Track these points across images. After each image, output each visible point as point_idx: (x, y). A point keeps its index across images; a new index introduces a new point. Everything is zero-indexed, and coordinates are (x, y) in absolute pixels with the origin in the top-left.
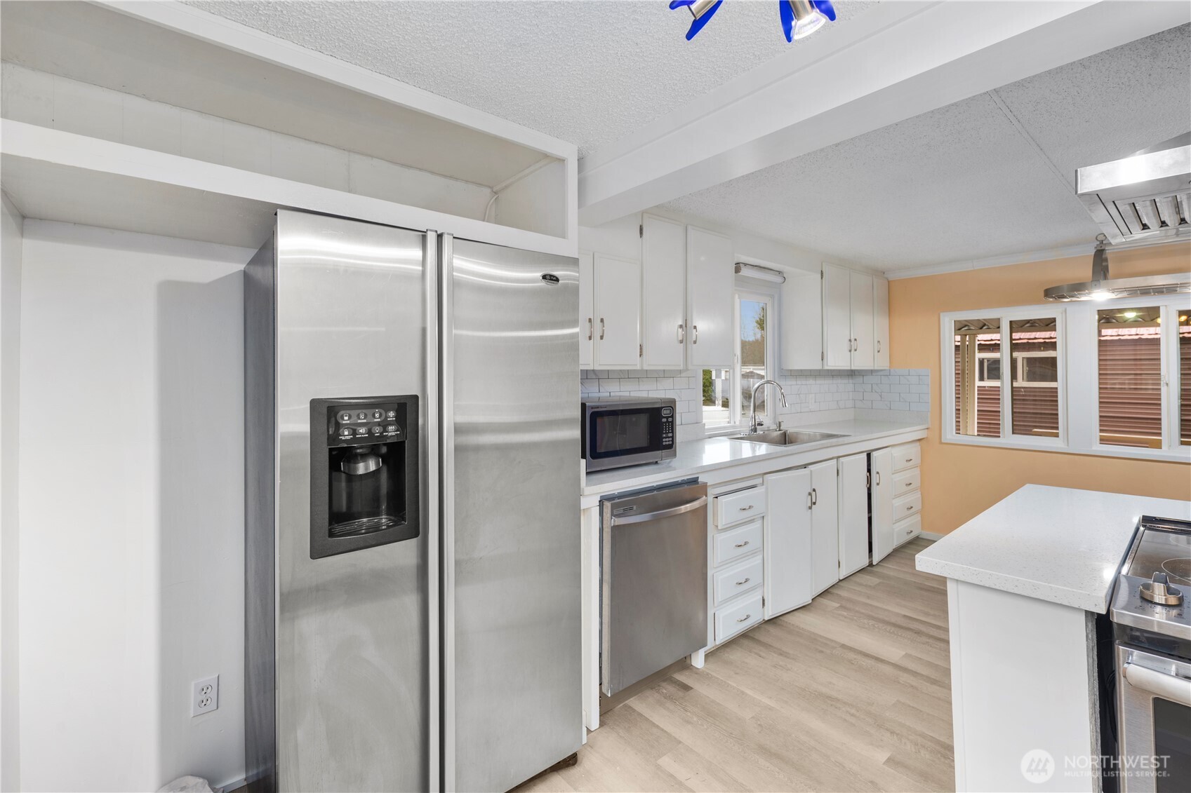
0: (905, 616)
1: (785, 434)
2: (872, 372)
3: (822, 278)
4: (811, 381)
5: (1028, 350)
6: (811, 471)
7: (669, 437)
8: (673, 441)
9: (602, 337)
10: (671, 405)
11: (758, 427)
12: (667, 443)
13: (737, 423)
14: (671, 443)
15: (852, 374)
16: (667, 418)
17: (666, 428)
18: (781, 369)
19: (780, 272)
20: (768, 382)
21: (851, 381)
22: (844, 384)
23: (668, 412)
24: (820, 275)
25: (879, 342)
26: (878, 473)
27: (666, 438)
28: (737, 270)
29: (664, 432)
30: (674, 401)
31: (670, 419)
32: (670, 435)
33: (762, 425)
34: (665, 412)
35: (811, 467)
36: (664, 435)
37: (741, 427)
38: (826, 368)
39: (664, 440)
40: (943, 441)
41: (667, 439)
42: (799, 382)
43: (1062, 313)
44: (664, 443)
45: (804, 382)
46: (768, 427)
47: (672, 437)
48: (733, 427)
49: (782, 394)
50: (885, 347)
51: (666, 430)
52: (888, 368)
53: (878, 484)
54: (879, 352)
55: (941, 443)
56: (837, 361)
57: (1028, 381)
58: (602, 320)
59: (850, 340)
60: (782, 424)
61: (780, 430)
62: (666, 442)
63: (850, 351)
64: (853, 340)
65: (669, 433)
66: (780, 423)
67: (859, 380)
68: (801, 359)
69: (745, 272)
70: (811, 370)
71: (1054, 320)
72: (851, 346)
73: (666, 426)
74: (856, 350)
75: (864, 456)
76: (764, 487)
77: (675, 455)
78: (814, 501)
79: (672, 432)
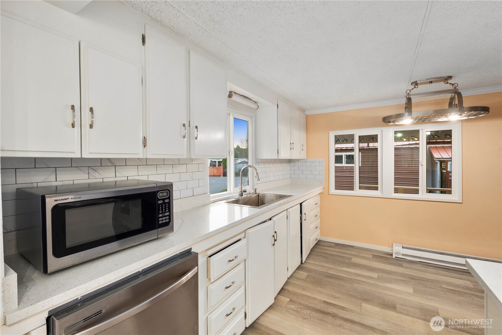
0: (325, 302)
1: (259, 195)
2: (298, 160)
3: (278, 108)
4: (271, 165)
5: (346, 152)
6: (274, 221)
7: (166, 216)
8: (170, 219)
9: (91, 126)
10: (168, 188)
11: (244, 193)
12: (164, 221)
13: (232, 191)
14: (168, 220)
15: (289, 161)
16: (164, 200)
17: (162, 209)
18: (256, 159)
19: (256, 102)
20: (250, 166)
21: (289, 165)
22: (286, 166)
23: (165, 194)
24: (277, 106)
25: (302, 145)
26: (305, 214)
27: (162, 217)
28: (230, 96)
29: (161, 212)
30: (171, 185)
31: (167, 201)
32: (167, 214)
33: (246, 192)
34: (160, 195)
35: (274, 219)
36: (161, 215)
37: (234, 193)
38: (280, 158)
39: (160, 219)
40: (330, 194)
41: (164, 218)
42: (265, 166)
43: (380, 132)
44: (160, 222)
45: (268, 166)
46: (249, 192)
47: (169, 216)
48: (229, 194)
49: (257, 173)
50: (305, 148)
51: (162, 210)
52: (306, 158)
53: (305, 220)
54: (302, 150)
55: (329, 194)
56: (284, 155)
57: (346, 164)
58: (91, 110)
59: (291, 144)
60: (257, 190)
61: (256, 194)
62: (162, 221)
63: (291, 149)
64: (292, 144)
65: (166, 212)
66: (256, 189)
67: (293, 164)
68: (267, 154)
69: (235, 98)
70: (271, 159)
71: (376, 136)
72: (291, 147)
73: (162, 207)
74: (293, 149)
75: (299, 206)
76: (246, 239)
77: (172, 230)
78: (275, 239)
79: (169, 211)
